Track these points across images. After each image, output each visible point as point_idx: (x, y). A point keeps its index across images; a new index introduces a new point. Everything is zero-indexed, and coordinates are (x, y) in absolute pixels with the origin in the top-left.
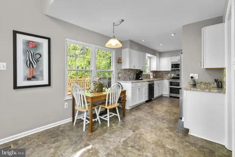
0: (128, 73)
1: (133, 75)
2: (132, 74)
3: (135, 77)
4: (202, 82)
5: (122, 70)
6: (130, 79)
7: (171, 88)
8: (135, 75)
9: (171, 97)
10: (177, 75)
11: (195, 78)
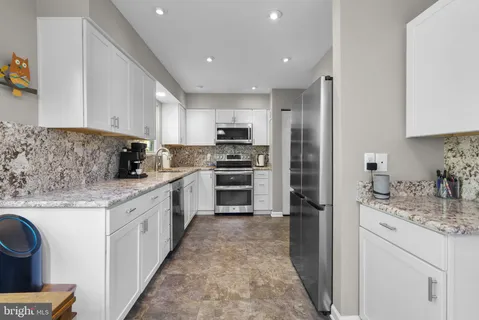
0: (79, 150)
1: (105, 161)
2: (102, 156)
3: (114, 167)
4: (400, 182)
5: (35, 133)
6: (91, 181)
7: (219, 193)
8: (115, 159)
9: (217, 215)
10: (228, 157)
11: (382, 168)
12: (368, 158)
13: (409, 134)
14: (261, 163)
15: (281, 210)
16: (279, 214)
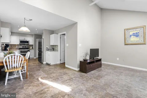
10: (23, 47)
11: (48, 48)
12: (47, 47)
13: (51, 45)
14: (31, 48)
15: (36, 57)
16: (36, 58)
